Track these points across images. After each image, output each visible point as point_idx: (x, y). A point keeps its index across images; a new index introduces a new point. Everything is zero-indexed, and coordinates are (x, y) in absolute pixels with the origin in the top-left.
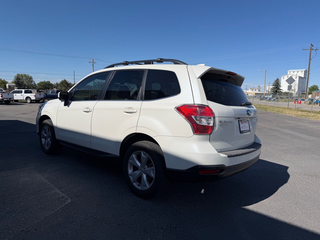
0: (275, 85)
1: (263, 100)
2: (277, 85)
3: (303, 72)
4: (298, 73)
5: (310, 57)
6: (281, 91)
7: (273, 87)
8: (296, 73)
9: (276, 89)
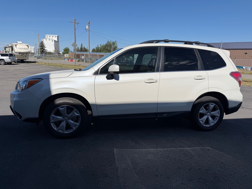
0: (41, 47)
1: (39, 58)
2: (42, 46)
3: (57, 37)
4: (53, 37)
5: (75, 28)
6: (46, 51)
7: (40, 47)
8: (51, 37)
9: (42, 50)
